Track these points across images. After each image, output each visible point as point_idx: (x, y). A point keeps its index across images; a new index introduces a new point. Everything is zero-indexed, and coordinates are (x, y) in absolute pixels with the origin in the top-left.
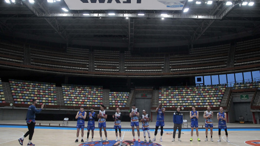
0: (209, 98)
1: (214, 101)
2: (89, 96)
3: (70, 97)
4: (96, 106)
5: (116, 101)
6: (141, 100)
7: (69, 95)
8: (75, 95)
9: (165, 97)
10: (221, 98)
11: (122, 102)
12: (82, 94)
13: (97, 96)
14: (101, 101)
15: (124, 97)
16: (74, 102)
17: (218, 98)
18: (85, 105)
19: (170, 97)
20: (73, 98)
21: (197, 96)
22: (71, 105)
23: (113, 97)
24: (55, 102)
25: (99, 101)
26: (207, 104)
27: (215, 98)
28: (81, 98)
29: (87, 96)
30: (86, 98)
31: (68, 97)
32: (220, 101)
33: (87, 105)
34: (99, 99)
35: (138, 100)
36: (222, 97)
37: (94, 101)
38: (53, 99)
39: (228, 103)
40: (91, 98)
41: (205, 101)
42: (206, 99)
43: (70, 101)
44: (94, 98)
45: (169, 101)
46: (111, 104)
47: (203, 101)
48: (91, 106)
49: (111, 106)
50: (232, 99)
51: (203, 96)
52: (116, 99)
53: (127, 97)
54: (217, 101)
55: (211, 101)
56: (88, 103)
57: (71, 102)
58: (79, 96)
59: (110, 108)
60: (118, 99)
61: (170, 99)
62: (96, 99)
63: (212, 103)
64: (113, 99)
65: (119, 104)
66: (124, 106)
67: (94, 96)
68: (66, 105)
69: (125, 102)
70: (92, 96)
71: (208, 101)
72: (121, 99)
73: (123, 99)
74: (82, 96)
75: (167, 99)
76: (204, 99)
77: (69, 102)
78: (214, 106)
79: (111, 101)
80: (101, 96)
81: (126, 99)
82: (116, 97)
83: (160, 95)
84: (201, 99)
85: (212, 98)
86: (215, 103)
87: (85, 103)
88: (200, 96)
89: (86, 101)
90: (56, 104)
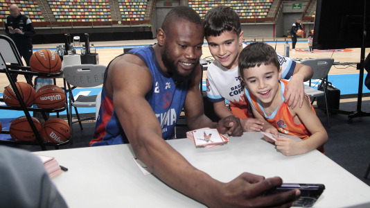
0: (255, 7)
1: (260, 11)
2: (90, 7)
3: (62, 10)
4: (103, 20)
5: (131, 13)
6: (163, 10)
7: (60, 7)
8: (68, 7)
9: (197, 6)
10: (268, 7)
11: (139, 13)
13: (101, 7)
14: (109, 13)
15: (141, 7)
16: (70, 17)
17: (265, 7)
18: (87, 20)
19: (203, 6)
20: (66, 10)
21: (240, 5)
22: (67, 20)
23: (125, 7)
24: (41, 17)
25: (106, 13)
26: (251, 14)
27: (261, 7)
28: (78, 10)
29: (86, 7)
30: (86, 10)
31: (58, 10)
32: (267, 10)
33: (91, 20)
34: (105, 10)
35: (160, 10)
36: (270, 6)
37: (98, 13)
38: (36, 13)
39: (277, 14)
40: (93, 10)
41: (249, 11)
42: (251, 8)
43: (63, 15)
44: (97, 10)
45: (202, 10)
46: (123, 16)
47: (246, 11)
48: (95, 20)
49: (124, 20)
50: (282, 9)
51: (246, 5)
52: (129, 10)
53: (145, 7)
54: (263, 10)
55: (256, 11)
56: (90, 17)
57: (66, 17)
58: (75, 7)
59: (123, 23)
60: (133, 10)
61: (204, 9)
62: (101, 10)
63: (258, 14)
64: (125, 10)
65: (135, 16)
66: (141, 19)
67: (98, 7)
68: (59, 21)
69: (143, 13)
70: (94, 7)
71: (253, 11)
72: (137, 10)
73: (140, 10)
74: (79, 7)
75: (200, 9)
76: (248, 8)
77: (61, 17)
78: (260, 17)
79: (122, 13)
80: (108, 7)
81: (144, 10)
82: (129, 7)
83: (190, 3)
84: (244, 8)
85: (258, 7)
86: (261, 14)
87: (86, 17)
88: (243, 5)
89: (87, 13)
90: (43, 21)
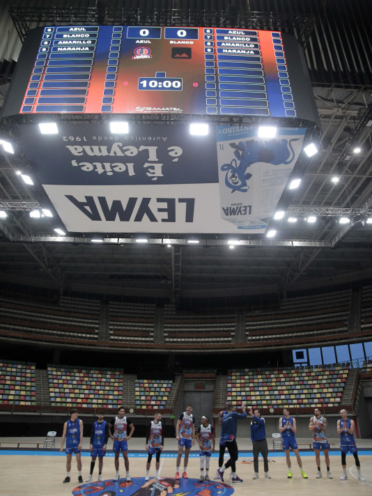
0: (320, 391)
1: (329, 395)
2: (98, 388)
3: (62, 390)
4: (110, 407)
5: (149, 398)
6: (193, 394)
7: (60, 386)
8: (70, 386)
9: (239, 389)
10: (341, 389)
11: (159, 398)
12: (84, 383)
13: (112, 388)
14: (120, 397)
15: (163, 390)
16: (69, 400)
17: (336, 390)
18: (90, 406)
19: (247, 389)
20: (67, 391)
21: (298, 387)
22: (64, 405)
23: (142, 389)
24: (33, 398)
25: (116, 397)
26: (316, 401)
27: (331, 390)
28: (82, 391)
29: (93, 387)
30: (92, 392)
31: (57, 390)
32: (339, 394)
33: (94, 406)
34: (116, 393)
35: (189, 395)
36: (343, 388)
37: (106, 397)
38: (28, 393)
39: (355, 399)
40: (101, 392)
41: (313, 396)
42: (315, 391)
43: (61, 397)
44: (106, 392)
45: (246, 396)
46: (138, 402)
47: (308, 396)
48: (100, 406)
49: (138, 407)
50: (362, 391)
51: (308, 387)
52: (147, 393)
53: (168, 390)
54: (334, 395)
55: (323, 395)
56: (95, 401)
57: (64, 400)
58: (79, 387)
59: (136, 411)
60: (152, 394)
61: (248, 393)
62: (111, 393)
63: (327, 400)
64: (142, 393)
65: (153, 403)
66: (162, 407)
67: (107, 388)
68: (53, 404)
69: (165, 398)
70: (103, 388)
71: (318, 396)
72: (157, 394)
73: (162, 394)
74: (84, 387)
75: (243, 394)
76: (310, 391)
77: (58, 400)
78: (330, 405)
79: (138, 398)
80: (121, 388)
81: (167, 394)
82: (148, 389)
83: (229, 385)
84: (305, 391)
85: (325, 390)
86: (332, 400)
87: (89, 401)
88: (303, 387)
89: (92, 396)
90: (34, 403)
